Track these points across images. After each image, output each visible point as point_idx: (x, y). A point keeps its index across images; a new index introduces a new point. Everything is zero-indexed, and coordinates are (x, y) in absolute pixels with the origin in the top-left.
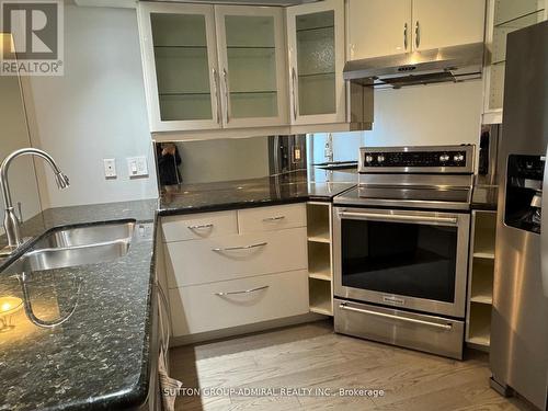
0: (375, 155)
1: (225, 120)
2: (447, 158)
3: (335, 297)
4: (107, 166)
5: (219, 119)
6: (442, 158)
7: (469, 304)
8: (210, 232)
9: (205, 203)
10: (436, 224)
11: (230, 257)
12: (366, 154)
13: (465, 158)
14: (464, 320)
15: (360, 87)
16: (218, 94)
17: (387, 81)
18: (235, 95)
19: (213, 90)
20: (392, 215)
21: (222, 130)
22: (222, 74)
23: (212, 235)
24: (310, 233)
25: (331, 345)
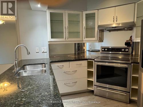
0: (105, 49)
1: (67, 39)
2: (124, 50)
3: (94, 85)
4: (36, 49)
5: (66, 38)
6: (122, 50)
7: (131, 88)
8: (63, 67)
9: (61, 59)
10: (119, 66)
11: (68, 74)
12: (102, 48)
13: (128, 50)
14: (129, 92)
15: (101, 31)
16: (65, 32)
17: (108, 30)
18: (69, 33)
19: (64, 31)
20: (107, 64)
21: (66, 41)
22: (67, 27)
23: (63, 68)
24: (88, 68)
25: (93, 98)
